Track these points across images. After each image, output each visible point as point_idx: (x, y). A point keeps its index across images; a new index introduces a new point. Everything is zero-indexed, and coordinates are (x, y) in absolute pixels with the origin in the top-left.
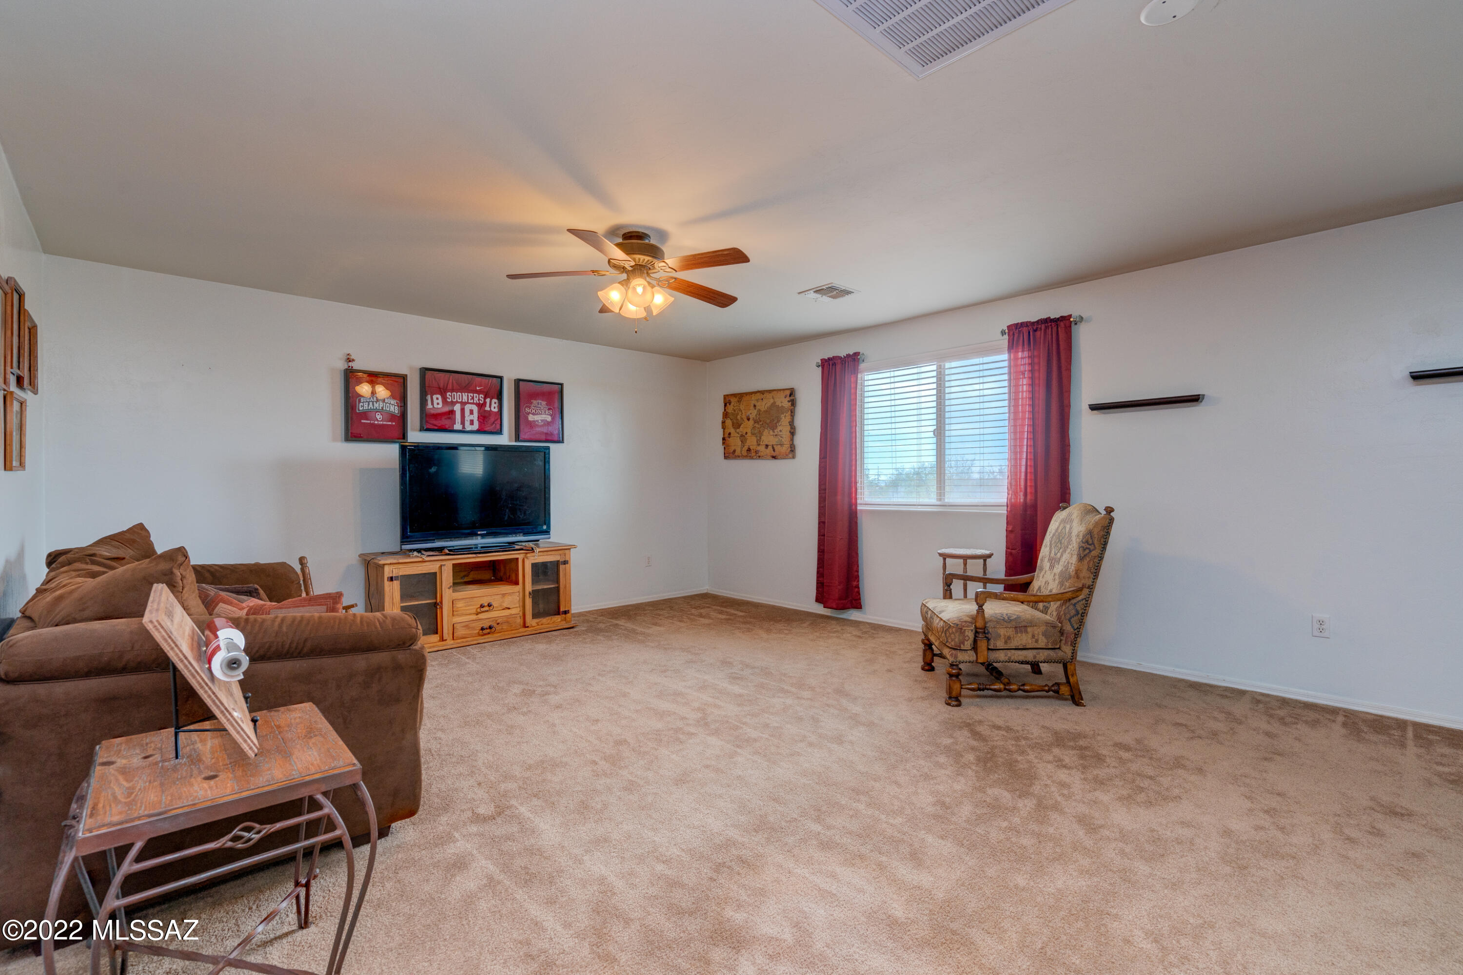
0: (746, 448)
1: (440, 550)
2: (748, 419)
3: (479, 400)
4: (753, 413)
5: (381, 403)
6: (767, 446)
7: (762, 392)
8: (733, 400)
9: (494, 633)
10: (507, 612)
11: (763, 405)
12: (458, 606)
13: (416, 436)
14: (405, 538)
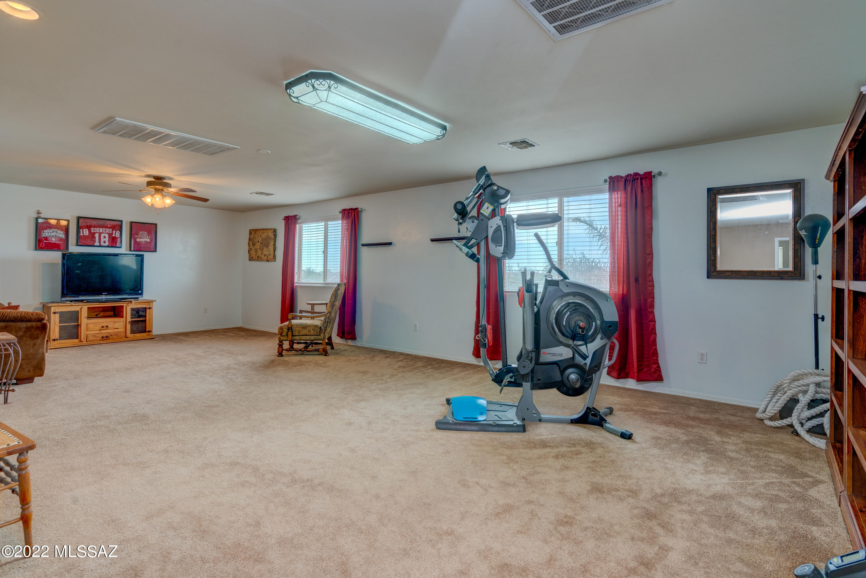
0: (257, 256)
1: (82, 301)
2: (258, 242)
3: (109, 231)
4: (260, 239)
5: (55, 233)
6: (265, 255)
7: (263, 229)
8: (253, 232)
9: (109, 339)
10: (117, 330)
11: (264, 236)
12: (89, 326)
13: (73, 249)
14: (63, 295)
